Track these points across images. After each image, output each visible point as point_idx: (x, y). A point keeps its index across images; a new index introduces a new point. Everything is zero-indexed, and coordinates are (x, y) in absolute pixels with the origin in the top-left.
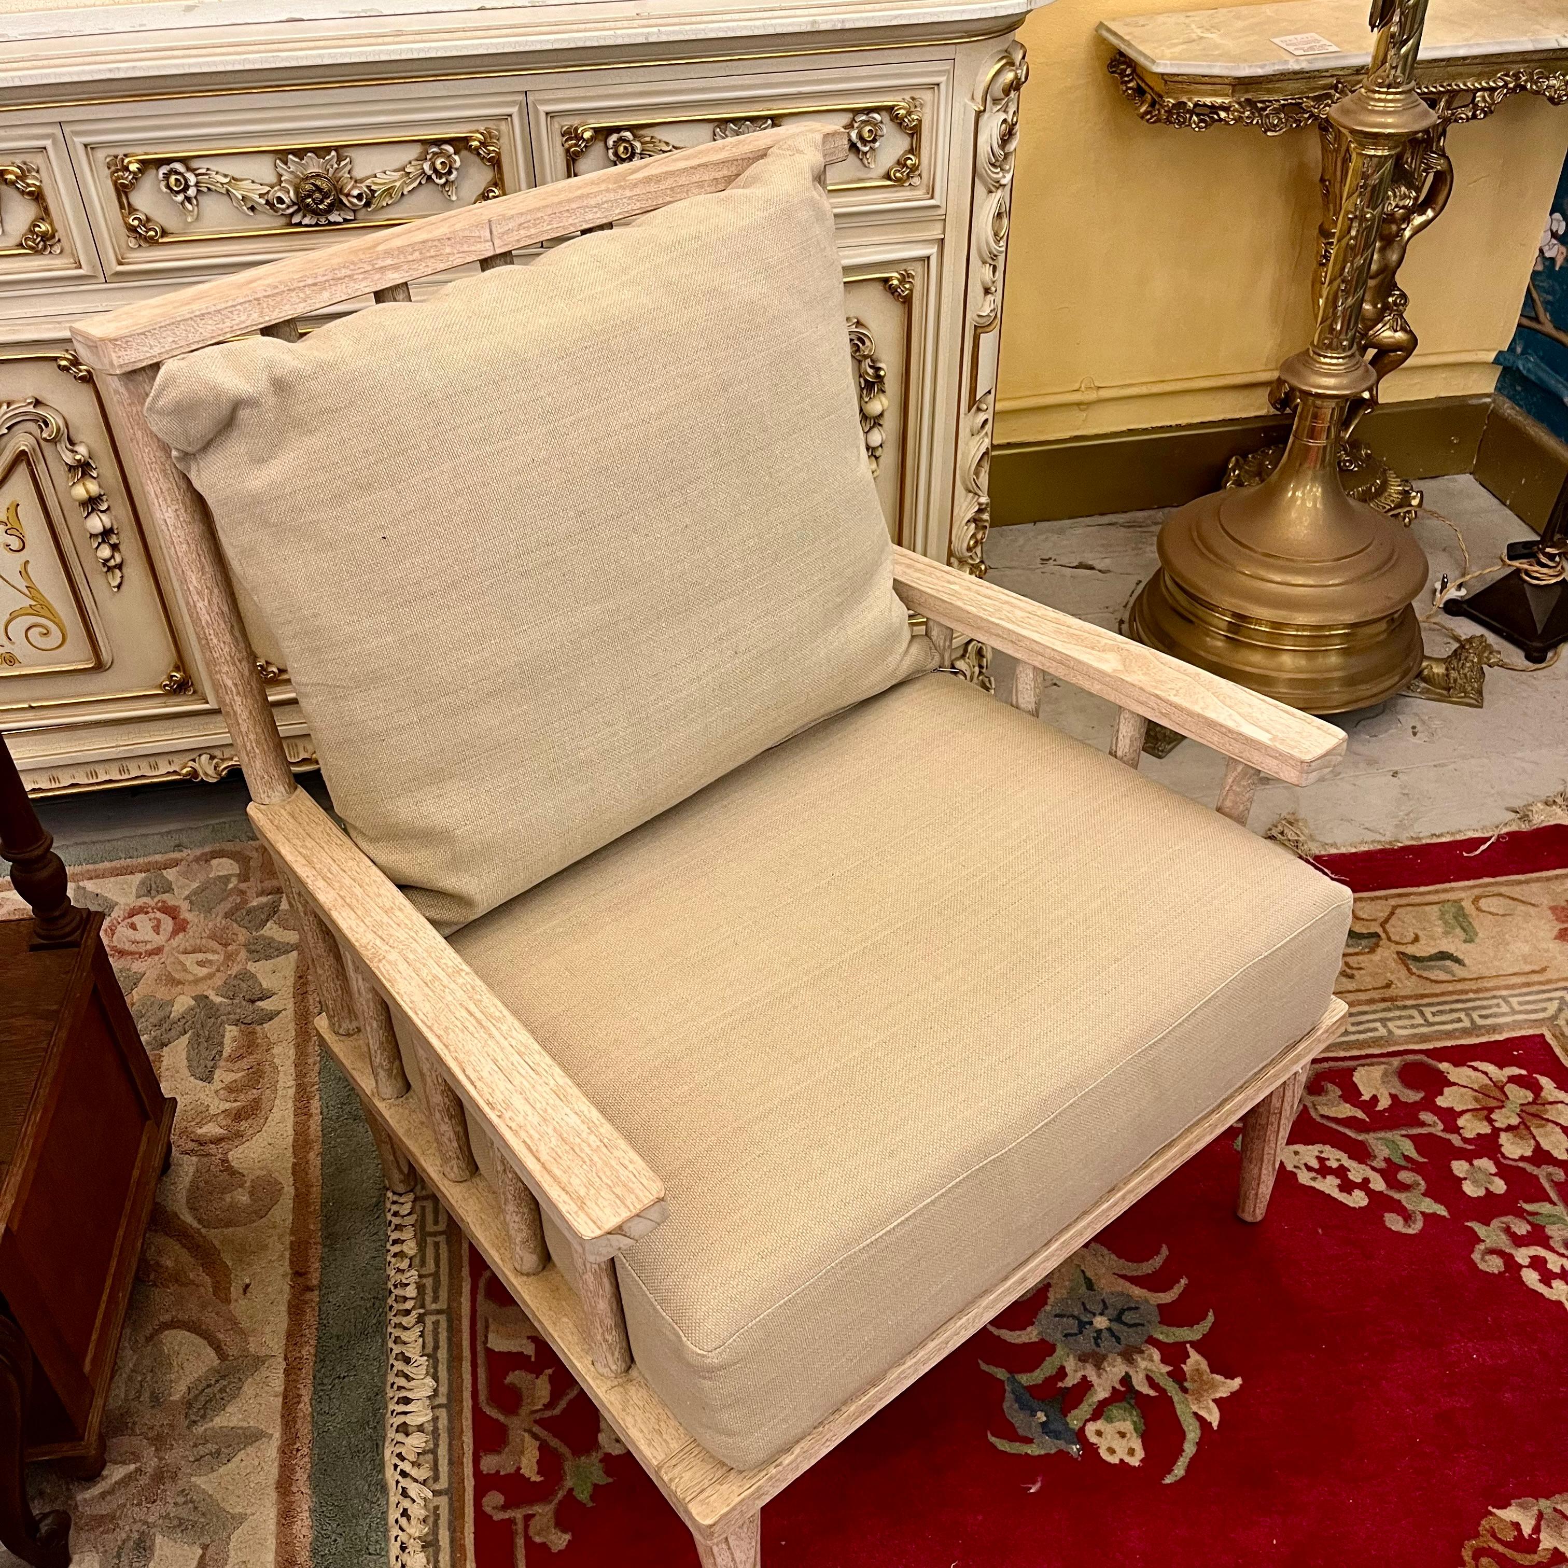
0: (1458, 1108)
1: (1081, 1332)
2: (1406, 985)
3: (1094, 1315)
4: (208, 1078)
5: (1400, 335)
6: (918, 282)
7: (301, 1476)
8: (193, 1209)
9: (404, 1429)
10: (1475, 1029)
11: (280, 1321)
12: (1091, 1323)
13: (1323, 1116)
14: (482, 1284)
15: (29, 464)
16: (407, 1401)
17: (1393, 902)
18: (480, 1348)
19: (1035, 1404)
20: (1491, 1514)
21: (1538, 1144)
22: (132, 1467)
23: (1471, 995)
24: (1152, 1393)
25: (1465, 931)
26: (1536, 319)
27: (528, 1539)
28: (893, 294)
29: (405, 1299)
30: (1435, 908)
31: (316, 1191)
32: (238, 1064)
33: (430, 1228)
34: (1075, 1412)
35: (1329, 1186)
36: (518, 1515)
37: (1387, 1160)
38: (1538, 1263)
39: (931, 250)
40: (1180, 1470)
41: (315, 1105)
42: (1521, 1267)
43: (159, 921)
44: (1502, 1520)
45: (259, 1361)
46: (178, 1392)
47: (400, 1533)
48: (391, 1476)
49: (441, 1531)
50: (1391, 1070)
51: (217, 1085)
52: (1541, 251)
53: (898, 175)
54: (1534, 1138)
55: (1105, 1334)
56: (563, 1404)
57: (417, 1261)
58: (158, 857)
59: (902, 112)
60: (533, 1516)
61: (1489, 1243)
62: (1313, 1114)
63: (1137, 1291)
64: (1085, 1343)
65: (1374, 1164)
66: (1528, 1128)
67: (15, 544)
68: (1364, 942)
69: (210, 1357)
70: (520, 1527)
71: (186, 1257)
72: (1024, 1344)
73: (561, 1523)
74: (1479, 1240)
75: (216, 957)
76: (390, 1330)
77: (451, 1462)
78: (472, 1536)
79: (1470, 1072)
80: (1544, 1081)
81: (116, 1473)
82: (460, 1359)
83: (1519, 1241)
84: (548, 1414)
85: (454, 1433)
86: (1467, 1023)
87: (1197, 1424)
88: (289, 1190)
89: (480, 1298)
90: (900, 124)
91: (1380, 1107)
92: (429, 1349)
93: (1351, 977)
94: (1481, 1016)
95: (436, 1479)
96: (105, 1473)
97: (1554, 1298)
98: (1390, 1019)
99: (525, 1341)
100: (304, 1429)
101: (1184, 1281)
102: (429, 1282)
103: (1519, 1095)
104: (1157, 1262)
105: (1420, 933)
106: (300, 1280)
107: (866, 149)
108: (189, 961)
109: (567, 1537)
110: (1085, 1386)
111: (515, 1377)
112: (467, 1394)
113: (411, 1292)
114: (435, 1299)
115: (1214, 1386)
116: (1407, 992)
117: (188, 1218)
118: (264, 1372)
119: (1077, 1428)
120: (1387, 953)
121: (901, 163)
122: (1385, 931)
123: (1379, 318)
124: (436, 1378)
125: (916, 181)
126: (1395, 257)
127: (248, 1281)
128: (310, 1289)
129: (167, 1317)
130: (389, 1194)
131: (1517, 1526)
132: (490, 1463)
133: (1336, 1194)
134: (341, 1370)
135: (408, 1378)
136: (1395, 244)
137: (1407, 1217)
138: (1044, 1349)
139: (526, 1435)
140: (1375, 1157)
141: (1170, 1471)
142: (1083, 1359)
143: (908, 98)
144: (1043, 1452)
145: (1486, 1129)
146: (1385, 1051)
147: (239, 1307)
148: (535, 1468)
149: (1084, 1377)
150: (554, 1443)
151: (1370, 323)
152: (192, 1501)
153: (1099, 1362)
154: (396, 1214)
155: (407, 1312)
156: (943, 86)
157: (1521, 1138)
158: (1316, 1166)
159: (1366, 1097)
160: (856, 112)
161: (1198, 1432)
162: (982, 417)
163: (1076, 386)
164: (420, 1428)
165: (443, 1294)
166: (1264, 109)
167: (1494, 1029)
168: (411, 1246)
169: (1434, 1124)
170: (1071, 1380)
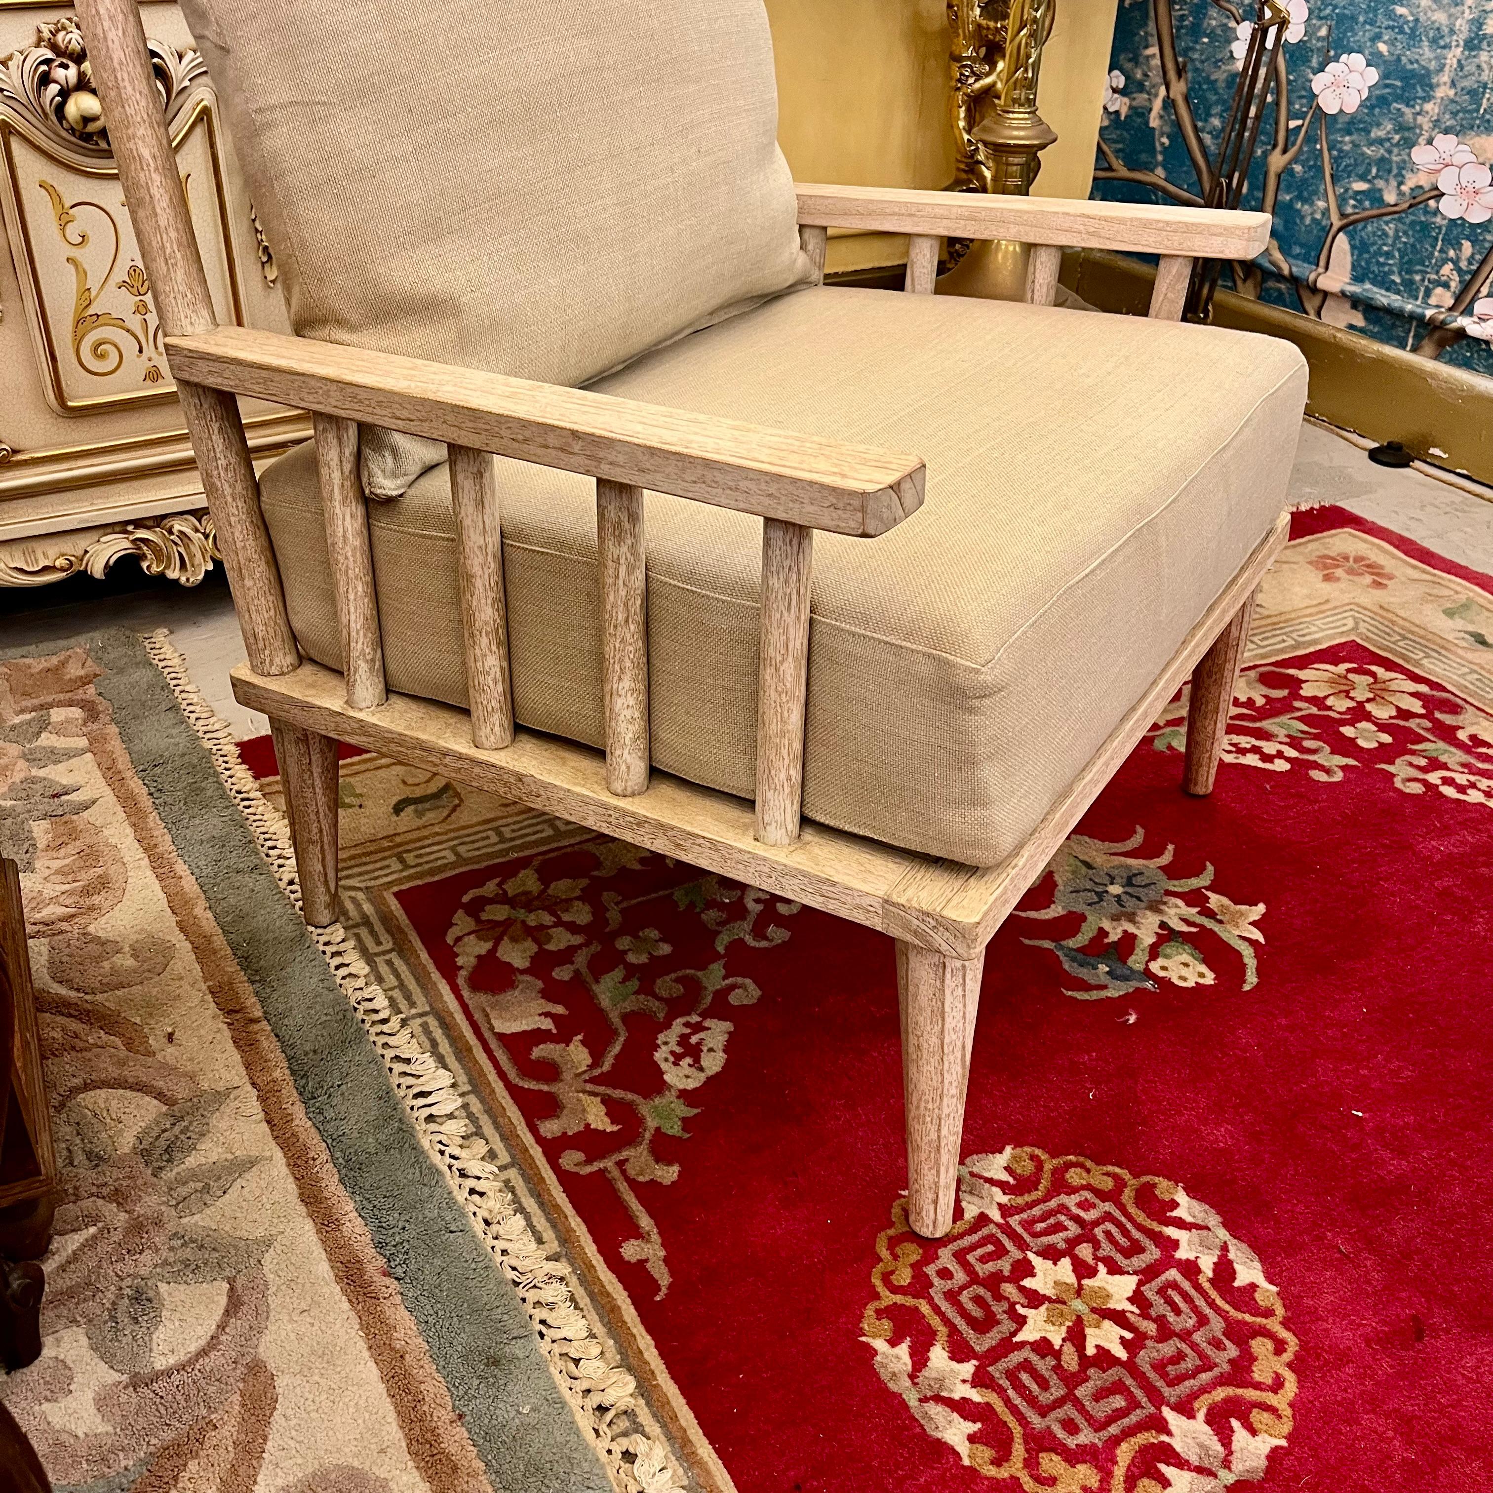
0: (1320, 695)
1: (1102, 900)
3: (1106, 885)
4: (28, 868)
8: (63, 981)
9: (434, 1119)
10: (1298, 645)
11: (229, 1054)
12: (1107, 892)
14: (461, 982)
16: (423, 1095)
18: (487, 1035)
19: (1092, 960)
21: (1397, 707)
23: (1282, 625)
24: (1192, 929)
26: (1110, 169)
27: (631, 1182)
29: (376, 1011)
31: (219, 941)
32: (63, 852)
33: (372, 948)
34: (1131, 959)
35: (1251, 760)
36: (608, 1163)
37: (1287, 736)
38: (1448, 781)
40: (1252, 978)
41: (183, 869)
42: (1437, 786)
45: (219, 1096)
46: (127, 1142)
47: (477, 1209)
48: (440, 1161)
49: (523, 1200)
50: (1252, 679)
51: (43, 871)
52: (1105, 108)
54: (1392, 703)
55: (1124, 897)
56: (609, 1060)
57: (373, 978)
60: (627, 1160)
61: (1402, 775)
63: (1133, 862)
64: (1111, 906)
65: (1279, 739)
66: (1383, 698)
69: (152, 1105)
70: (616, 1173)
71: (74, 1025)
72: (1055, 918)
73: (662, 1158)
74: (1393, 775)
76: (371, 1039)
77: (504, 1138)
78: (563, 1195)
79: (1315, 671)
80: (1374, 668)
81: (68, 1243)
82: (469, 1049)
83: (1423, 770)
84: (597, 1072)
85: (494, 1113)
86: (1291, 641)
87: (1247, 944)
88: (183, 946)
89: (465, 994)
91: (1258, 704)
92: (428, 1047)
94: (1299, 636)
95: (494, 1154)
97: (1476, 801)
99: (537, 1018)
101: (1170, 847)
102: (396, 992)
103: (1362, 680)
104: (1138, 838)
106: (236, 1016)
109: (676, 1168)
110: (1130, 937)
111: (542, 1051)
112: (492, 1075)
113: (381, 1002)
114: (413, 1004)
115: (1243, 913)
117: (61, 990)
118: (231, 1104)
119: (1141, 969)
124: (448, 1069)
127: (170, 1030)
128: (256, 1021)
129: (76, 1082)
130: (310, 929)
132: (550, 1128)
133: (1260, 764)
134: (332, 1080)
135: (414, 1076)
137: (1328, 771)
138: (1076, 918)
139: (581, 1095)
140: (1277, 735)
141: (1243, 981)
142: (1115, 918)
144: (1121, 993)
145: (1352, 704)
147: (169, 1054)
148: (607, 1120)
150: (618, 1094)
152: (193, 1241)
153: (1131, 918)
154: (327, 944)
155: (385, 1021)
157: (1381, 705)
161: (1251, 949)
164: (452, 1116)
165: (420, 999)
167: (1315, 642)
168: (360, 967)
169: (1309, 708)
170: (1114, 936)
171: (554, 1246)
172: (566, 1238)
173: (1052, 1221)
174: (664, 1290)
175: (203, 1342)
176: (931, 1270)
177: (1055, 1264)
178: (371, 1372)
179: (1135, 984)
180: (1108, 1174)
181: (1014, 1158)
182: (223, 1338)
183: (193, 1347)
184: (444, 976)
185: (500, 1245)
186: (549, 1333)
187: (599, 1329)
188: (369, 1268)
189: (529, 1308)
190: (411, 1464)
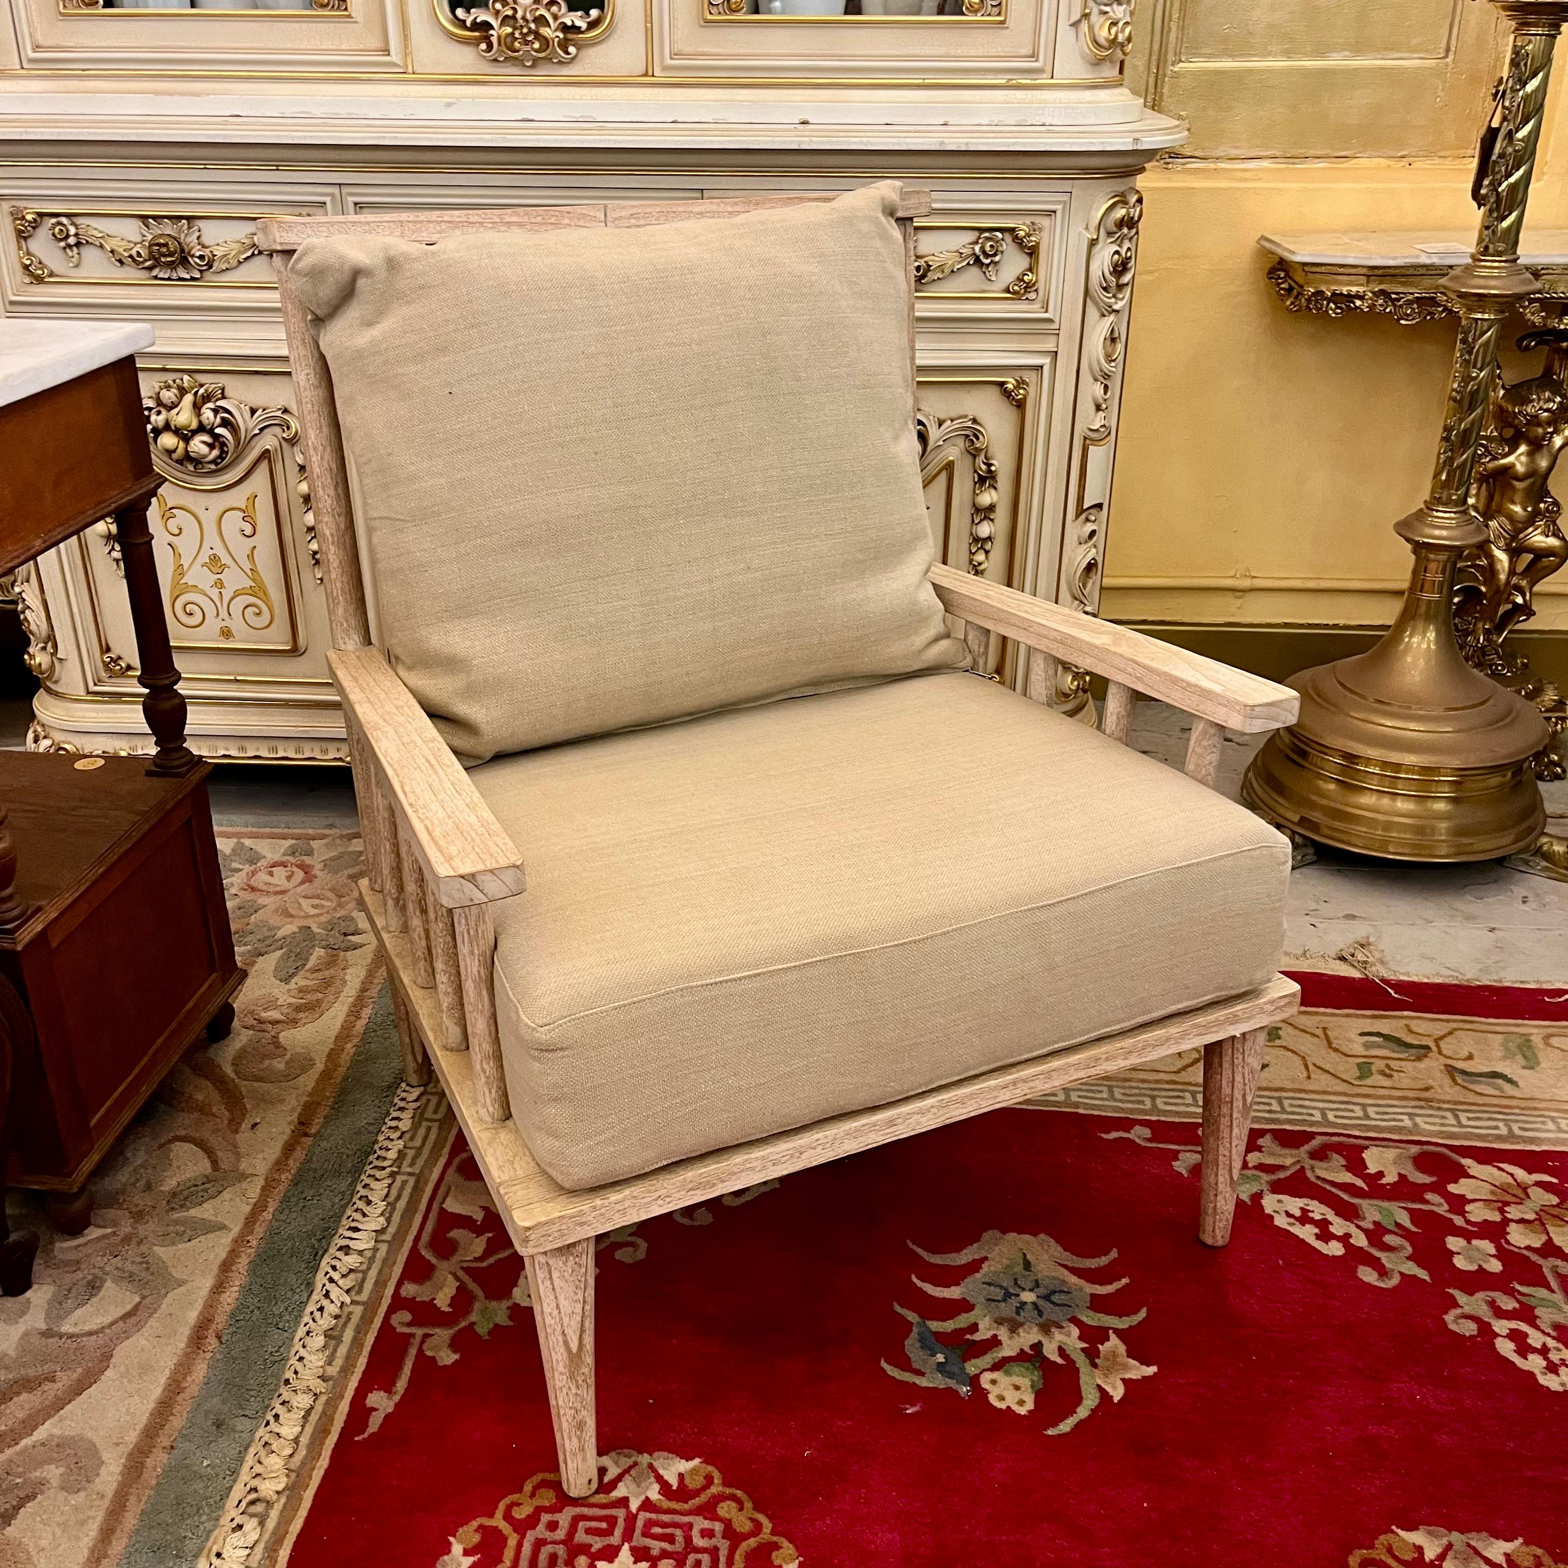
0: (1470, 1196)
1: (1004, 1300)
2: (1446, 1090)
3: (1024, 1290)
4: (286, 980)
5: (1553, 542)
6: (1032, 390)
7: (243, 1263)
8: (234, 1064)
9: (346, 1249)
10: (1511, 1136)
11: (274, 1151)
12: (1018, 1295)
13: (1318, 1178)
14: (457, 1161)
15: (270, 461)
16: (356, 1230)
17: (1455, 1025)
18: (435, 1206)
19: (938, 1347)
20: (1393, 1532)
21: (1550, 1239)
22: (109, 1230)
23: (1517, 1111)
24: (1060, 1361)
25: (1525, 1057)
27: (420, 1351)
28: (1008, 397)
29: (385, 1159)
30: (1500, 1037)
31: (342, 1071)
32: (315, 975)
33: (429, 1114)
34: (973, 1361)
35: (1307, 1233)
36: (419, 1332)
37: (1376, 1223)
38: (1516, 1336)
39: (1046, 361)
40: (1065, 1426)
41: (366, 1013)
42: (1497, 1335)
43: (293, 872)
44: (1403, 1540)
45: (243, 1177)
46: (169, 1184)
47: (311, 1322)
48: (320, 1279)
49: (347, 1329)
50: (1408, 1154)
51: (292, 985)
53: (1016, 288)
54: (1548, 1234)
55: (1029, 1307)
56: (491, 1260)
57: (407, 1136)
58: (310, 831)
59: (1022, 233)
60: (432, 1335)
61: (1467, 1310)
62: (1309, 1174)
63: (1074, 1279)
64: (1007, 1310)
65: (1362, 1224)
66: (1543, 1224)
67: (248, 530)
68: (1414, 1051)
69: (205, 1166)
70: (416, 1341)
71: (215, 1096)
72: (945, 1299)
73: (455, 1344)
74: (1456, 1305)
75: (329, 904)
76: (362, 1177)
77: (376, 1283)
78: (373, 1339)
79: (1495, 1170)
81: (93, 1233)
82: (416, 1211)
83: (1500, 1314)
84: (476, 1265)
85: (388, 1262)
86: (1504, 1131)
87: (1098, 1395)
88: (320, 1066)
89: (451, 1171)
90: (1020, 244)
91: (1384, 1181)
92: (391, 1199)
93: (1391, 1076)
94: (1521, 1128)
95: (359, 1292)
96: (86, 1232)
97: (1526, 1368)
98: (1419, 1115)
99: (477, 1209)
100: (259, 1230)
101: (1125, 1281)
102: (411, 1153)
103: (1542, 1198)
104: (1103, 1261)
105: (1475, 1053)
106: (301, 1127)
107: (987, 261)
108: (305, 903)
109: (456, 1357)
110: (994, 1342)
111: (456, 1234)
112: (410, 1238)
113: (392, 1155)
114: (412, 1164)
115: (1126, 1367)
116: (1448, 1098)
117: (229, 1070)
118: (244, 1185)
119: (972, 1374)
120: (1434, 1064)
121: (1020, 279)
122: (1438, 1046)
123: (1530, 521)
124: (388, 1221)
125: (1032, 296)
126: (1544, 463)
127: (258, 1120)
128: (306, 1135)
129: (182, 1133)
130: (403, 1085)
131: (1420, 1549)
132: (410, 1289)
133: (1312, 1241)
134: (309, 1194)
135: (364, 1215)
136: (1545, 450)
137: (1383, 1272)
138: (965, 1306)
139: (450, 1276)
140: (1364, 1219)
141: (1054, 1425)
142: (999, 1322)
143: (1028, 222)
144: (931, 1385)
145: (1497, 1217)
146: (1405, 1138)
147: (244, 1137)
148: (449, 1301)
149: (995, 1336)
150: (472, 1286)
151: (1520, 526)
152: (147, 1263)
153: (1014, 1327)
154: (403, 1099)
155: (384, 1168)
156: (1059, 213)
157: (1532, 1231)
158: (1298, 1213)
159: (1372, 1169)
160: (982, 230)
161: (1097, 1402)
162: (1090, 527)
163: (1232, 574)
164: (361, 1253)
165: (420, 1162)
166: (1398, 300)
167: (1532, 1140)
168: (405, 1125)
169: (1440, 1205)
170: (983, 1334)
171: (332, 1371)
172: (346, 1370)
173: (669, 1531)
174: (366, 1435)
175: (95, 1327)
176: (545, 1518)
177: (635, 1563)
178: (156, 1392)
179: (952, 1383)
180: (752, 1520)
181: (694, 1471)
182: (107, 1331)
183: (87, 1328)
184: (450, 1154)
185: (303, 1352)
186: (273, 1426)
187: (304, 1440)
188: (214, 1327)
189: (276, 1403)
190: (123, 1460)
